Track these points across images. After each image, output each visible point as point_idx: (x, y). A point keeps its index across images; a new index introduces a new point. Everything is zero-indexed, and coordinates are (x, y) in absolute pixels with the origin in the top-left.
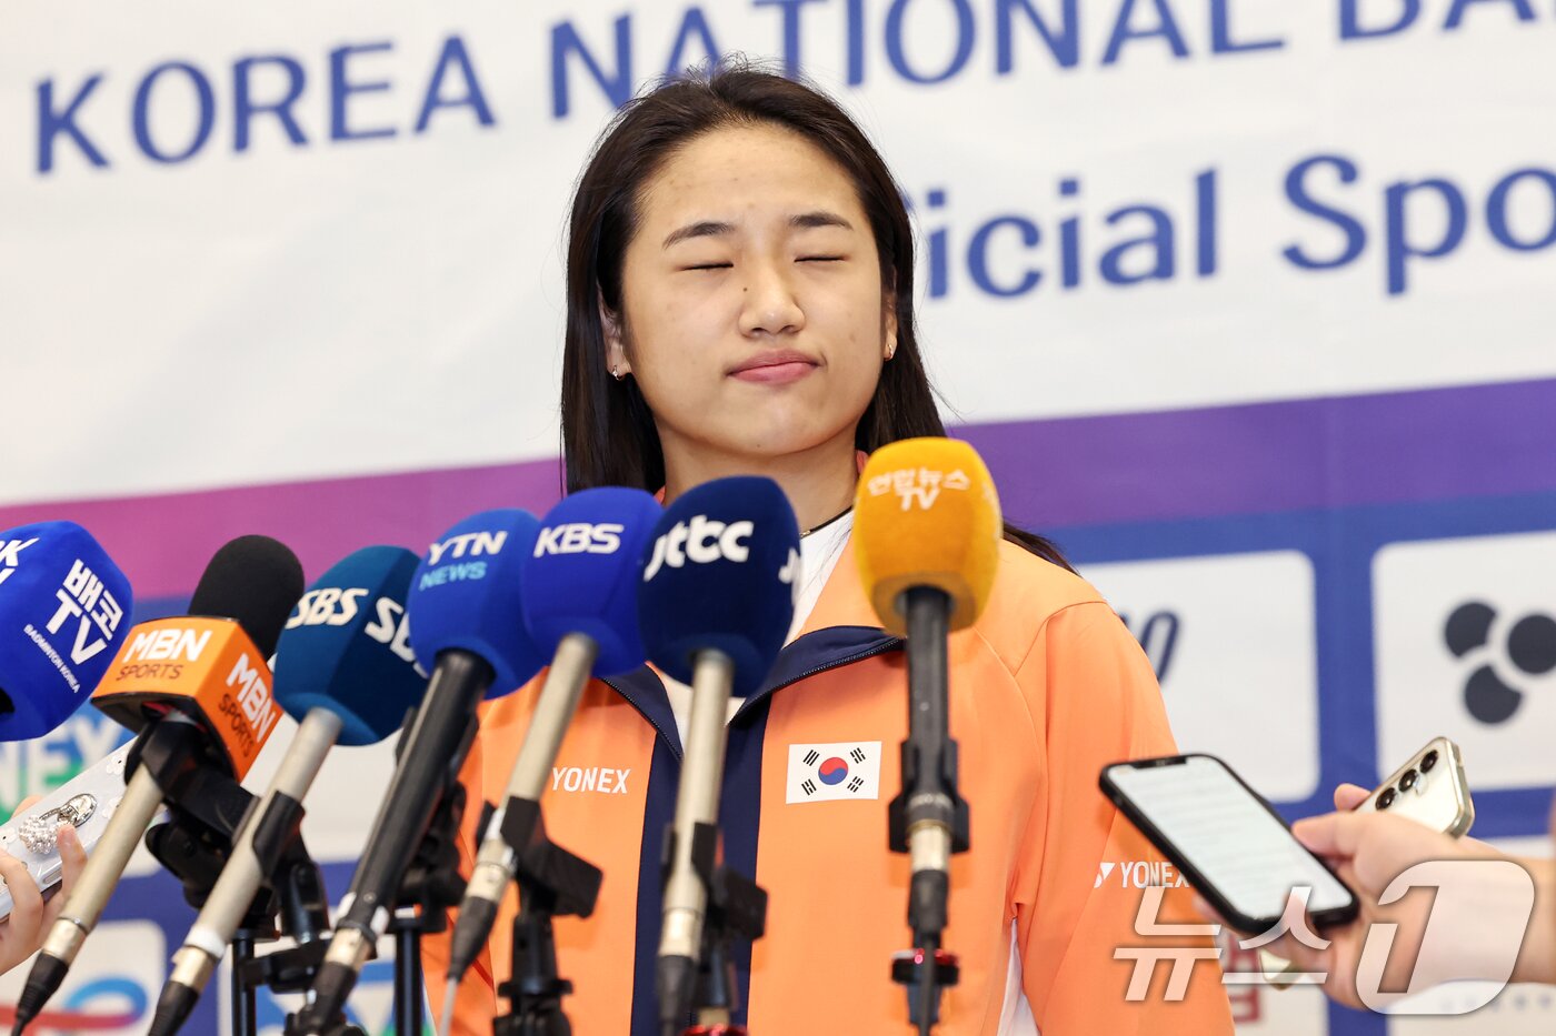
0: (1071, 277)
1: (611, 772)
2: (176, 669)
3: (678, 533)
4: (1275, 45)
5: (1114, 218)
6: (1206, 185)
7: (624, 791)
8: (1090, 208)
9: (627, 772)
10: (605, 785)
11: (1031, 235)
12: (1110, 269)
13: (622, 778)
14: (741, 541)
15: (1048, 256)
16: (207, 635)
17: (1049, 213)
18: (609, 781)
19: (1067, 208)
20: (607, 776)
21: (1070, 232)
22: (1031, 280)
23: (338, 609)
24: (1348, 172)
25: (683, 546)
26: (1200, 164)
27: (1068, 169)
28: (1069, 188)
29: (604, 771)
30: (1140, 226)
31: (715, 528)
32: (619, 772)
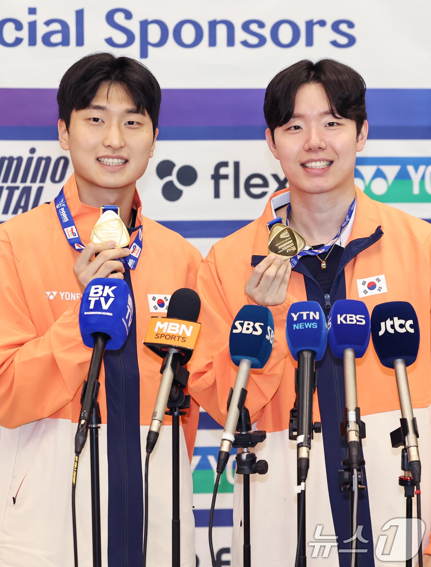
0: (32, 42)
2: (184, 339)
3: (389, 322)
5: (48, 23)
6: (80, 14)
8: (40, 18)
11: (19, 26)
12: (46, 40)
14: (411, 326)
15: (24, 34)
16: (191, 328)
17: (25, 19)
19: (32, 18)
21: (33, 26)
22: (18, 41)
23: (255, 329)
24: (128, 15)
25: (393, 326)
26: (79, 8)
27: (32, 6)
28: (32, 11)
30: (56, 27)
31: (402, 322)
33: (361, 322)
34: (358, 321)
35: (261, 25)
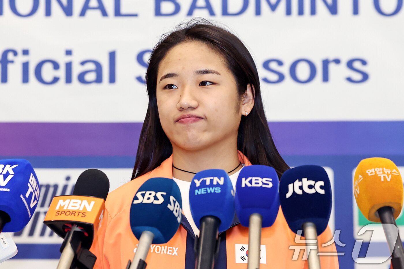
0: (69, 80)
1: (171, 248)
2: (84, 214)
3: (297, 183)
4: (136, 15)
5: (83, 63)
6: (112, 56)
7: (177, 254)
8: (76, 59)
9: (177, 248)
10: (170, 252)
11: (56, 66)
12: (81, 78)
13: (175, 250)
14: (321, 187)
15: (61, 73)
16: (93, 203)
17: (62, 60)
18: (171, 251)
19: (68, 59)
20: (170, 249)
21: (69, 66)
22: (56, 80)
23: (156, 198)
25: (301, 188)
26: (111, 49)
27: (69, 48)
28: (69, 53)
29: (169, 248)
30: (91, 66)
31: (312, 183)
32: (174, 248)
33: (268, 184)
34: (263, 184)
35: (280, 63)
